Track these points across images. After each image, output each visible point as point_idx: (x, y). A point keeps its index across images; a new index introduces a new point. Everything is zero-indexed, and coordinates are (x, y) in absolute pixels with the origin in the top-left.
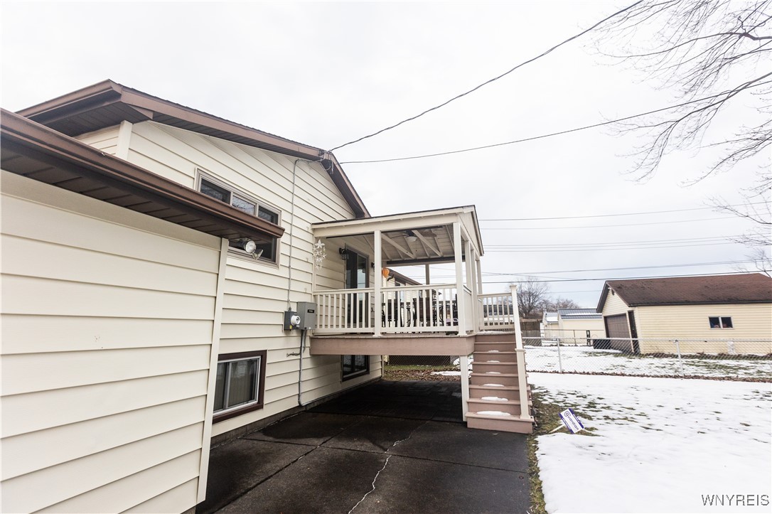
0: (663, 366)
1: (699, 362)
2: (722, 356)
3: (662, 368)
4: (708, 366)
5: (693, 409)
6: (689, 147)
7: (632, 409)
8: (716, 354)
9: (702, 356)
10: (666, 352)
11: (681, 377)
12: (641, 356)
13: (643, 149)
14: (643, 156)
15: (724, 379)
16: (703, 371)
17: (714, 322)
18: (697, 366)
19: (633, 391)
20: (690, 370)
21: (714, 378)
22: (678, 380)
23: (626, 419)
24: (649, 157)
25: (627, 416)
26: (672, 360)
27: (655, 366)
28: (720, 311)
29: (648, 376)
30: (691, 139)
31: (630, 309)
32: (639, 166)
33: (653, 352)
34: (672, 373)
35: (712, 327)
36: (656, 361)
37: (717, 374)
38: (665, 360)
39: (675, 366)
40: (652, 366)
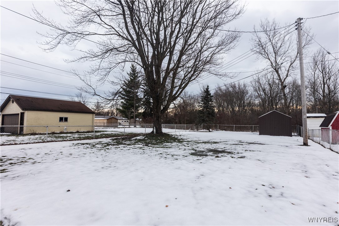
0: (36, 138)
1: (52, 136)
2: (61, 133)
3: (36, 139)
4: (56, 137)
5: (52, 153)
6: (70, 46)
7: (24, 158)
8: (59, 132)
9: (53, 133)
10: (37, 132)
11: (46, 142)
12: (24, 135)
13: (52, 37)
14: (50, 39)
15: (62, 141)
16: (54, 139)
17: (61, 119)
18: (51, 137)
19: (23, 150)
20: (49, 139)
21: (59, 141)
22: (44, 143)
23: (22, 162)
24: (53, 41)
25: (22, 161)
26: (41, 135)
27: (32, 139)
28: (64, 115)
29: (30, 143)
30: (72, 42)
31: (23, 111)
32: (48, 44)
33: (30, 132)
34: (41, 141)
35: (60, 121)
36: (32, 137)
37: (60, 140)
38: (37, 136)
39: (42, 138)
40: (30, 139)
